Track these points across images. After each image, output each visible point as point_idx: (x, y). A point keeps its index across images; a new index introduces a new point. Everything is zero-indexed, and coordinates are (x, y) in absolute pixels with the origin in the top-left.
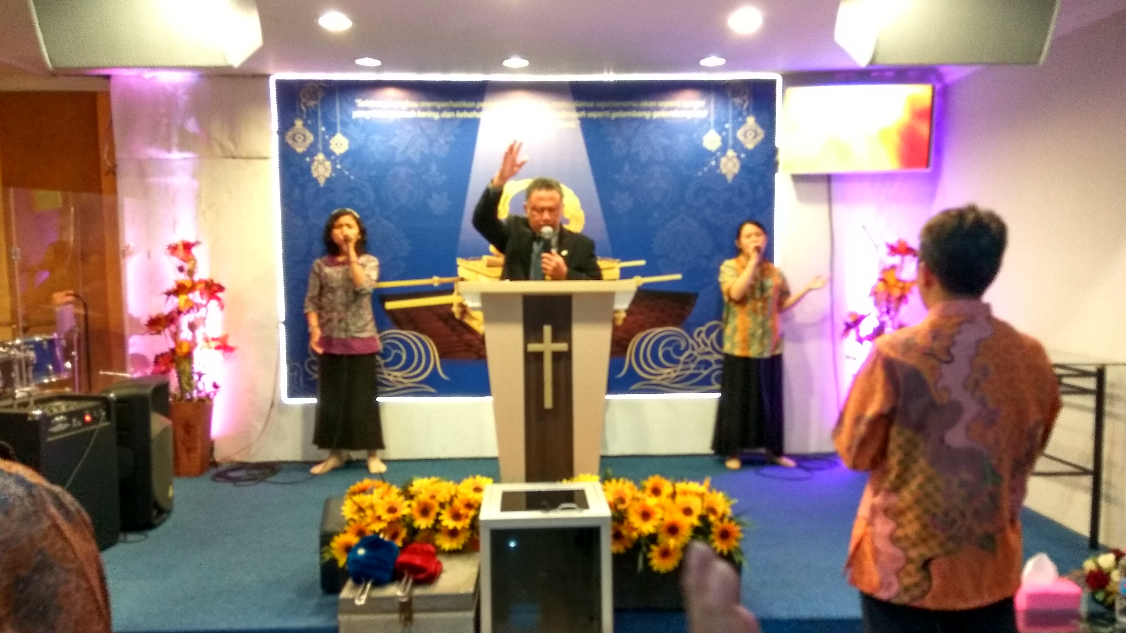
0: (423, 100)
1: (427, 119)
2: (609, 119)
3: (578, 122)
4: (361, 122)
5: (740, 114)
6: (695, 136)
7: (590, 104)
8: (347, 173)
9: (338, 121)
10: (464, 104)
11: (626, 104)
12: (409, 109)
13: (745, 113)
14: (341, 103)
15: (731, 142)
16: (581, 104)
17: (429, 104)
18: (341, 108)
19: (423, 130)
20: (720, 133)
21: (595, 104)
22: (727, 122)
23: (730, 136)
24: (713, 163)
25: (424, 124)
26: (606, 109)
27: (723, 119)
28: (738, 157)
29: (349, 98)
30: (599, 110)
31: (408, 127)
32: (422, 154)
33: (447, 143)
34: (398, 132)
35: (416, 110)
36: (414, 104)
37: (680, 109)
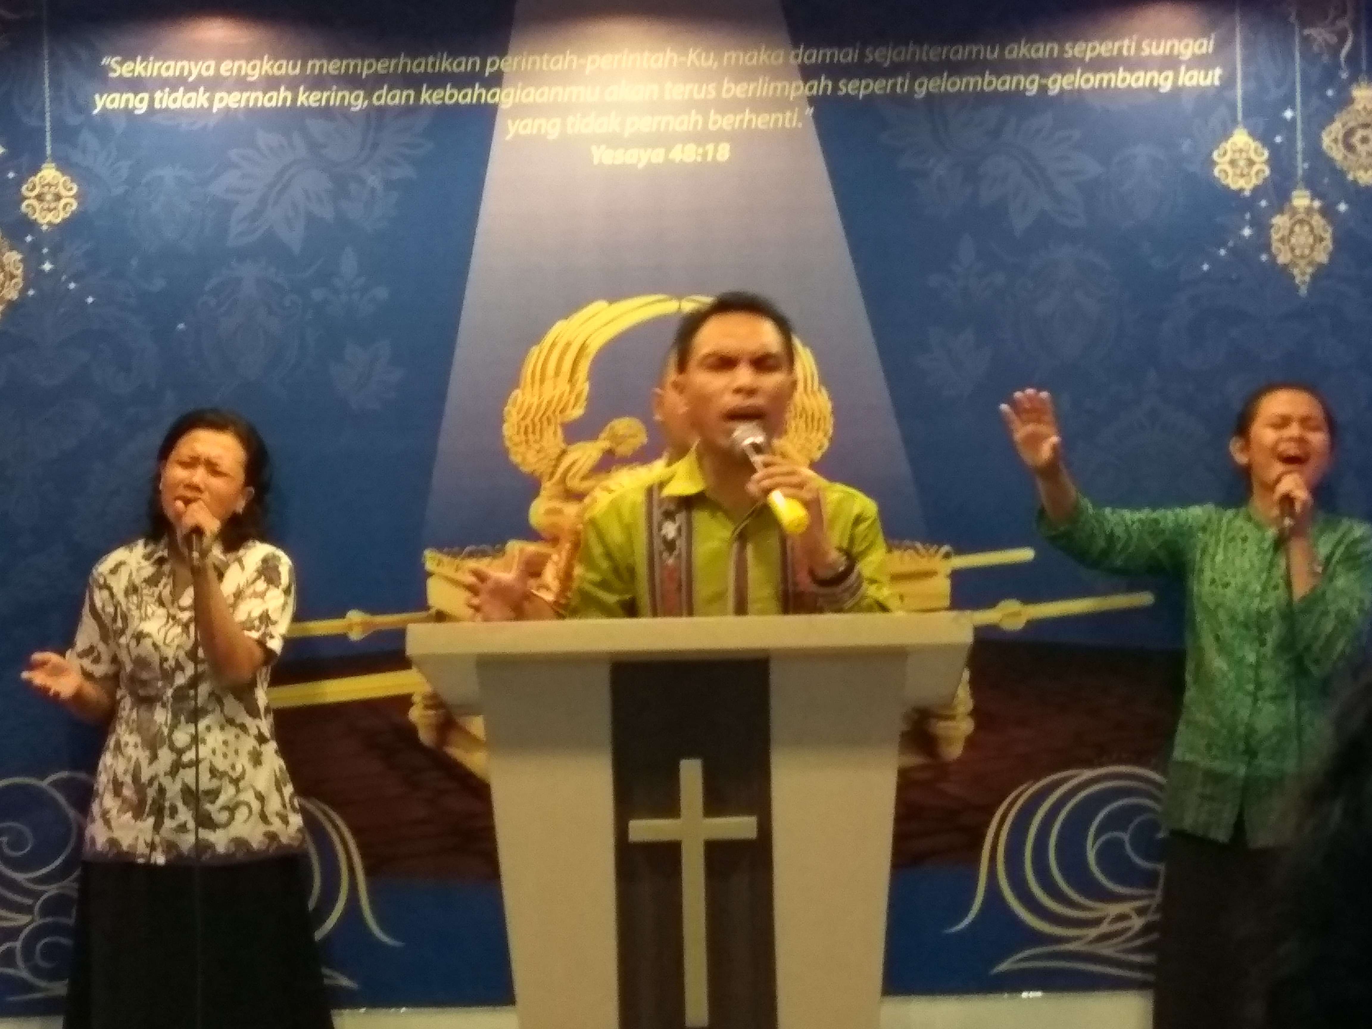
0: (314, 56)
1: (325, 112)
2: (906, 101)
3: (809, 111)
4: (120, 125)
5: (1330, 77)
6: (1186, 146)
7: (848, 56)
8: (72, 286)
9: (48, 124)
10: (446, 65)
11: (961, 53)
12: (271, 83)
13: (1344, 75)
14: (55, 69)
15: (1302, 166)
16: (816, 56)
17: (332, 67)
18: (56, 85)
19: (314, 147)
20: (1264, 138)
21: (862, 55)
22: (1289, 102)
23: (1300, 145)
24: (1247, 232)
25: (316, 127)
26: (895, 70)
27: (1275, 94)
28: (1327, 212)
29: (84, 54)
30: (874, 71)
31: (265, 139)
32: (311, 220)
33: (389, 185)
34: (233, 154)
35: (293, 84)
36: (288, 68)
37: (1133, 65)
